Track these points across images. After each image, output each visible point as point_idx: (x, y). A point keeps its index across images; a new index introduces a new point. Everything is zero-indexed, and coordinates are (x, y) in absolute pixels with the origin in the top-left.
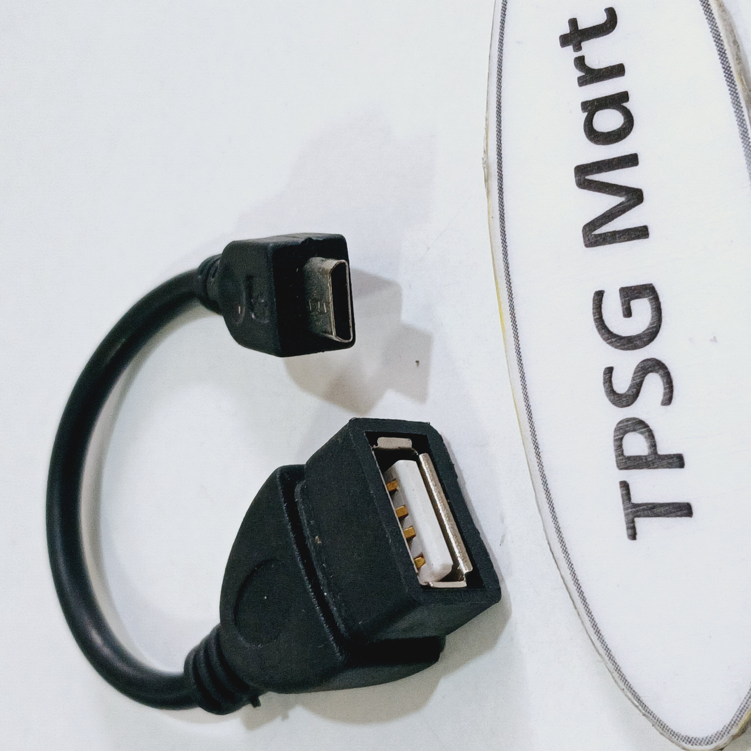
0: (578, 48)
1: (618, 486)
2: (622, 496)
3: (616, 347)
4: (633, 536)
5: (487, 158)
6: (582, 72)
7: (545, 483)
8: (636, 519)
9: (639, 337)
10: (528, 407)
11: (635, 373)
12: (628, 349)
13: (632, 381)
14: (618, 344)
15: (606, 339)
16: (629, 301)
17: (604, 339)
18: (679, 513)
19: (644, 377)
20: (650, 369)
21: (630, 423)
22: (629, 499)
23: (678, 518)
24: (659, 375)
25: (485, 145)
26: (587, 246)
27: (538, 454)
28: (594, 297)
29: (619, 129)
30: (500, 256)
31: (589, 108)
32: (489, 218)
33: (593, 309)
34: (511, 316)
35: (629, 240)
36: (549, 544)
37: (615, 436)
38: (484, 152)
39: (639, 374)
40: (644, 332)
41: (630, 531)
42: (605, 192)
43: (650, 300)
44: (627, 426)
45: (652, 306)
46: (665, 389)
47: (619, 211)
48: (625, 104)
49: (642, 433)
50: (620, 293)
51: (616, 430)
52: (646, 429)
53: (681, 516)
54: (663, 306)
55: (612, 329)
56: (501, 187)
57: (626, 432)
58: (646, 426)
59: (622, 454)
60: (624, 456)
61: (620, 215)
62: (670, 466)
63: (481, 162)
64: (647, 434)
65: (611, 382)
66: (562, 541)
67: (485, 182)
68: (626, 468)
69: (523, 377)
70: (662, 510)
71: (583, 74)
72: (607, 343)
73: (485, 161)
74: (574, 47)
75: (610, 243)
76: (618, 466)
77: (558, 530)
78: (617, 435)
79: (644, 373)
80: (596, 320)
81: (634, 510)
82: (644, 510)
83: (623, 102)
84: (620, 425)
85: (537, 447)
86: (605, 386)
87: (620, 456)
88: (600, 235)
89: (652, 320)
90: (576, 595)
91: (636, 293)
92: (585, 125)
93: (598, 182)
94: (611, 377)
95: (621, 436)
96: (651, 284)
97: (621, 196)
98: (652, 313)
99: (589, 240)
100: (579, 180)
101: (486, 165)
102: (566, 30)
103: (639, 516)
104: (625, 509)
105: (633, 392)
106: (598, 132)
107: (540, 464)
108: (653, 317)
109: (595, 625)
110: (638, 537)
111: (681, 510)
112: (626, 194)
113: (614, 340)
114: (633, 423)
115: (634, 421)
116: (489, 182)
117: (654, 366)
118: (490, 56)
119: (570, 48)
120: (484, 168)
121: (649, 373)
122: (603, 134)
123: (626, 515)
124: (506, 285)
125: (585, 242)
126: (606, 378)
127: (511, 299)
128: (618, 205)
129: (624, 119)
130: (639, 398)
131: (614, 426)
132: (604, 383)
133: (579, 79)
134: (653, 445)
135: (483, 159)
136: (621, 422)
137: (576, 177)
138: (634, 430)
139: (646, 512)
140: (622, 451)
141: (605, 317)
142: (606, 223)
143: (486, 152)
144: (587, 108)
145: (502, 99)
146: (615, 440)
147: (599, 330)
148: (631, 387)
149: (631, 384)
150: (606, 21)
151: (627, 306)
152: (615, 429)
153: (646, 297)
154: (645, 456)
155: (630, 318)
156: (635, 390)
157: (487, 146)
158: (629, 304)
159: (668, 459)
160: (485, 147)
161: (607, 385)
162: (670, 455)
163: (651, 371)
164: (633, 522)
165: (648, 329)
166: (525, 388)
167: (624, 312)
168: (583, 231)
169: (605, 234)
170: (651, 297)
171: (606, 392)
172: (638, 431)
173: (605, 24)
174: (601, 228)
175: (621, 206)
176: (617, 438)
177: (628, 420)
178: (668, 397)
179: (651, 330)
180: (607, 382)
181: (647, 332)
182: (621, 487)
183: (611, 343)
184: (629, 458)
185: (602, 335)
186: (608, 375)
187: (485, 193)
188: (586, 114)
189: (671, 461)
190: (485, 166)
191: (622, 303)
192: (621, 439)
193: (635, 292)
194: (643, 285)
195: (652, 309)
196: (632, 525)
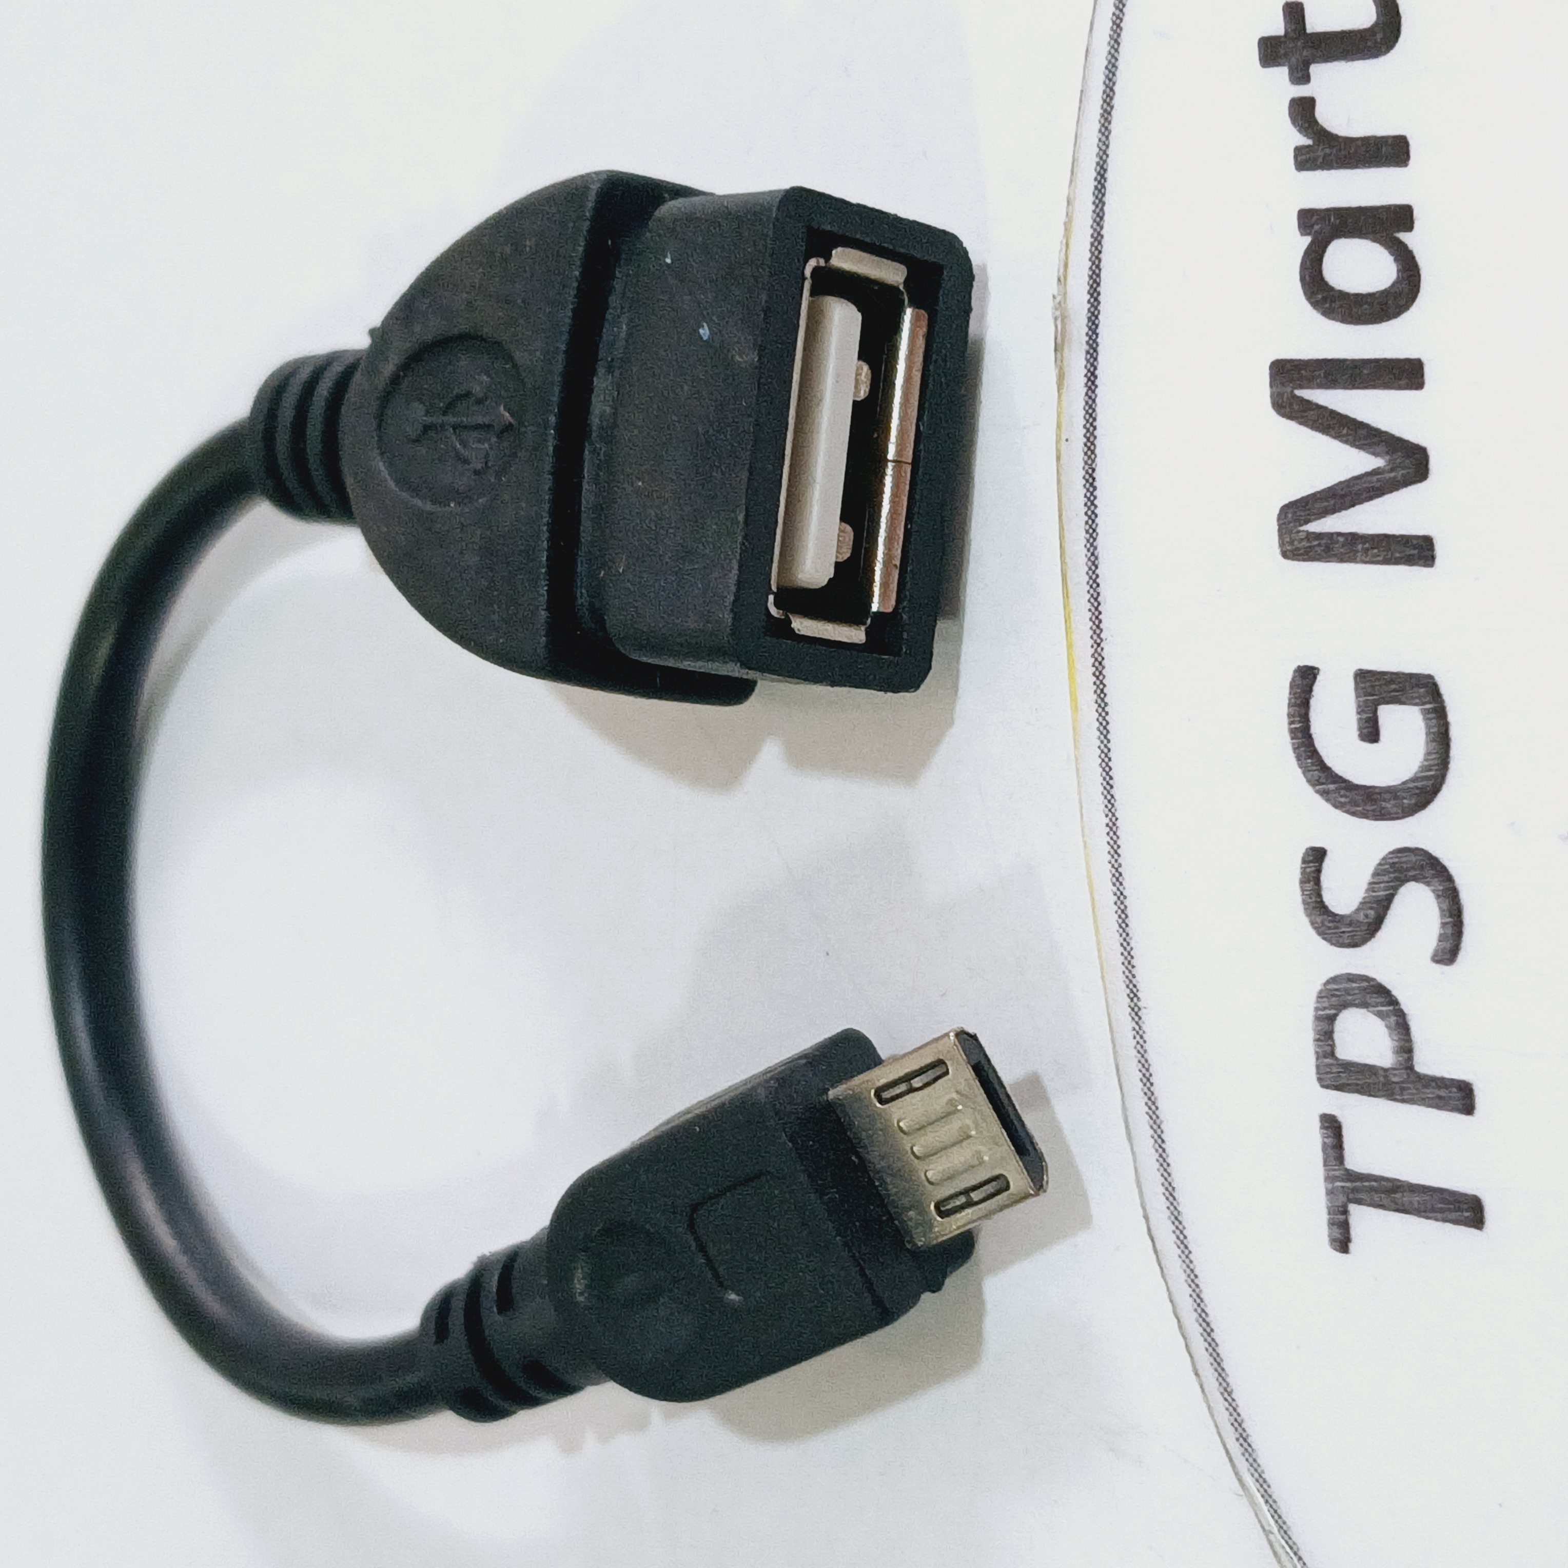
0: (1301, 76)
1: (1317, 1124)
2: (1325, 1147)
3: (1338, 806)
4: (1343, 1243)
5: (1065, 294)
6: (1307, 135)
7: (1147, 1080)
8: (1352, 1208)
9: (1391, 792)
10: (1120, 897)
11: (1376, 874)
12: (1364, 815)
13: (1367, 891)
14: (1343, 800)
15: (1313, 783)
16: (1376, 704)
17: (1309, 781)
18: (1454, 1215)
19: (1396, 889)
20: (1412, 873)
21: (1354, 985)
22: (1340, 1159)
23: (1449, 1226)
24: (1433, 891)
25: (1062, 264)
26: (1285, 555)
27: (1136, 1012)
28: (1293, 680)
29: (1385, 293)
30: (1078, 535)
31: (1316, 227)
32: (1058, 441)
33: (1290, 705)
34: (1094, 679)
35: (1387, 561)
36: (1146, 1218)
37: (1317, 1009)
38: (1059, 280)
39: (1386, 878)
40: (1404, 783)
41: (1337, 1233)
42: (1338, 437)
43: (1425, 712)
44: (1347, 992)
45: (1428, 727)
46: (1444, 925)
47: (1368, 490)
48: (1403, 236)
49: (1380, 1015)
50: (1356, 683)
51: (1320, 997)
52: (1391, 1008)
53: (1456, 1222)
54: (1454, 733)
55: (1329, 762)
56: (1093, 374)
57: (1345, 1006)
58: (1393, 1001)
59: (1332, 1054)
60: (1337, 1059)
61: (1371, 498)
62: (1440, 1103)
63: (1050, 304)
64: (1393, 1019)
65: (1317, 881)
66: (1176, 1218)
67: (1056, 350)
68: (1339, 1088)
69: (1112, 827)
70: (1416, 1199)
71: (1309, 142)
72: (1317, 792)
73: (1060, 303)
74: (1291, 73)
75: (1342, 560)
76: (1320, 1080)
77: (1170, 1193)
78: (1325, 1008)
79: (1396, 879)
80: (1293, 732)
81: (1348, 1184)
82: (1372, 1189)
83: (1399, 231)
84: (1330, 987)
85: (1134, 995)
86: (1303, 890)
87: (1325, 1057)
88: (1319, 536)
89: (1426, 760)
90: (1199, 1345)
91: (1395, 690)
92: (1303, 267)
93: (1325, 408)
94: (1319, 871)
95: (1333, 1012)
96: (1430, 677)
97: (1375, 454)
98: (1427, 743)
99: (1291, 542)
100: (1280, 395)
101: (1061, 317)
102: (1276, 26)
103: (1359, 1202)
104: (1329, 1179)
105: (1366, 916)
106: (1332, 289)
107: (1139, 1033)
108: (1428, 754)
109: (1238, 1423)
110: (1352, 1246)
111: (1459, 1210)
112: (1387, 453)
113: (1332, 787)
114: (1365, 989)
115: (1365, 984)
116: (1066, 350)
117: (1422, 868)
118: (1087, 50)
119: (1282, 72)
120: (1056, 319)
121: (1408, 881)
122: (1343, 295)
123: (1330, 1193)
124: (1089, 606)
125: (1282, 544)
126: (1308, 870)
127: (1099, 641)
128: (1367, 474)
129: (1398, 271)
130: (1380, 934)
131: (1318, 986)
132: (1302, 882)
133: (1299, 151)
134: (1406, 1048)
135: (1054, 297)
136: (1334, 980)
137: (1271, 386)
138: (1364, 1005)
139: (1376, 1198)
140: (1333, 1046)
141: (1316, 730)
142: (1334, 511)
143: (1062, 281)
144: (1312, 226)
145: (1109, 160)
146: (1318, 1018)
147: (1298, 758)
148: (1364, 904)
149: (1364, 898)
150: (1376, 24)
151: (1371, 715)
152: (1321, 992)
153: (1416, 704)
154: (1386, 1070)
155: (1375, 745)
156: (1372, 913)
157: (1066, 266)
158: (1375, 712)
159: (1439, 1088)
160: (1062, 270)
161: (1309, 886)
162: (1442, 1079)
163: (1415, 879)
164: (1345, 1212)
165: (1414, 779)
166: (1115, 851)
167: (1360, 729)
168: (1279, 519)
169: (1330, 536)
170: (1428, 706)
171: (1304, 902)
172: (1372, 1009)
173: (1371, 31)
174: (1323, 520)
175: (1375, 478)
176: (1321, 1013)
177: (1351, 978)
178: (1448, 945)
179: (1419, 784)
180: (1309, 881)
181: (1411, 785)
182: (1322, 1127)
183: (1324, 794)
184: (1348, 1066)
185: (1306, 771)
186: (1311, 865)
187: (1054, 379)
188: (1307, 240)
189: (1442, 1093)
190: (1058, 313)
191: (1359, 706)
192: (1332, 1019)
193: (1393, 686)
194: (1411, 676)
195: (1427, 734)
196: (1342, 1217)
